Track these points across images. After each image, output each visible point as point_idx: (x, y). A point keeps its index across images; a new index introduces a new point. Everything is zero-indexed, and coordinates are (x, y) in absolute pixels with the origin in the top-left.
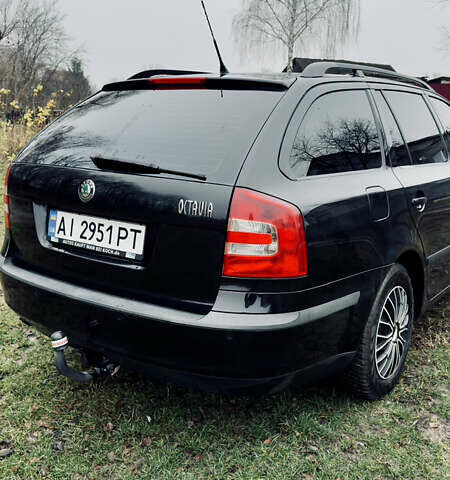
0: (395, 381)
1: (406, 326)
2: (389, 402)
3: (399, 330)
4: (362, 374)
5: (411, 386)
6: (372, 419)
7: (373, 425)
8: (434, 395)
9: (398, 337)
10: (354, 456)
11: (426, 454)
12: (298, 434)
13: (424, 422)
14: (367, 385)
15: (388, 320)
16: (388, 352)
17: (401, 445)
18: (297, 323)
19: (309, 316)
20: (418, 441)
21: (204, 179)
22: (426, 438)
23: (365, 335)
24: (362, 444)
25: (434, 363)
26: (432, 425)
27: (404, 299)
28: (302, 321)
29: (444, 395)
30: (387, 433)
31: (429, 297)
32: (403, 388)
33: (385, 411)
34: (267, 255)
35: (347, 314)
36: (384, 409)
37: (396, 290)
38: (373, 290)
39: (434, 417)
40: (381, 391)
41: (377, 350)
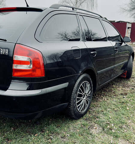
0: (86, 113)
1: (90, 94)
2: (82, 120)
3: (86, 95)
4: (71, 111)
5: (91, 114)
6: (75, 126)
7: (75, 128)
8: (97, 117)
9: (86, 98)
10: (65, 140)
11: (90, 138)
12: (47, 132)
13: (92, 127)
14: (73, 114)
15: (81, 92)
16: (81, 103)
17: (82, 135)
18: (41, 93)
19: (46, 91)
20: (88, 134)
21: (6, 41)
22: (91, 133)
23: (72, 97)
24: (69, 135)
25: (100, 107)
26: (94, 128)
27: (88, 85)
28: (43, 93)
29: (101, 117)
30: (78, 131)
31: (99, 85)
32: (88, 115)
33: (80, 123)
34: (29, 69)
35: (63, 90)
36: (79, 122)
37: (85, 82)
38: (74, 82)
39: (96, 125)
40: (79, 116)
41: (77, 103)
